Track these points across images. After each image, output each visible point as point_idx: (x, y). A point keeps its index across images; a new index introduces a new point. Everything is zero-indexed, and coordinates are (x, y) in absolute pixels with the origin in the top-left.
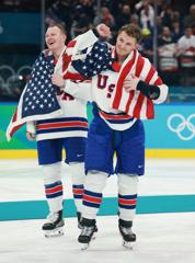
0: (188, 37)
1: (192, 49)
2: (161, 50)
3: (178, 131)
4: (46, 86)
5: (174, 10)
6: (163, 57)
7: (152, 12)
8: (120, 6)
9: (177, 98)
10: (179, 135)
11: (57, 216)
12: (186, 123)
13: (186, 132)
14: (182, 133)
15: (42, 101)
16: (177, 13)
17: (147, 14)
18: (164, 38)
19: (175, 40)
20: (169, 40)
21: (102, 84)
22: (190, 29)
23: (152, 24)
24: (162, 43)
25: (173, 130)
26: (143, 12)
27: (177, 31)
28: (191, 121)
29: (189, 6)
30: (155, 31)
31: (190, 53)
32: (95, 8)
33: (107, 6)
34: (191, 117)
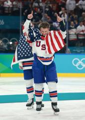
0: (81, 26)
1: (83, 31)
2: (70, 31)
3: (77, 65)
4: (27, 47)
5: (75, 14)
6: (70, 34)
7: (66, 15)
8: (53, 13)
9: (76, 52)
10: (77, 67)
11: (32, 101)
12: (80, 62)
13: (80, 66)
14: (78, 66)
15: (26, 53)
16: (76, 16)
17: (64, 16)
18: (71, 26)
19: (76, 27)
20: (73, 27)
21: (38, 45)
22: (82, 23)
23: (66, 20)
24: (70, 28)
25: (75, 65)
26: (62, 15)
27: (77, 23)
28: (82, 61)
29: (81, 13)
30: (67, 23)
31: (82, 33)
32: (42, 14)
33: (47, 13)
34: (82, 60)
